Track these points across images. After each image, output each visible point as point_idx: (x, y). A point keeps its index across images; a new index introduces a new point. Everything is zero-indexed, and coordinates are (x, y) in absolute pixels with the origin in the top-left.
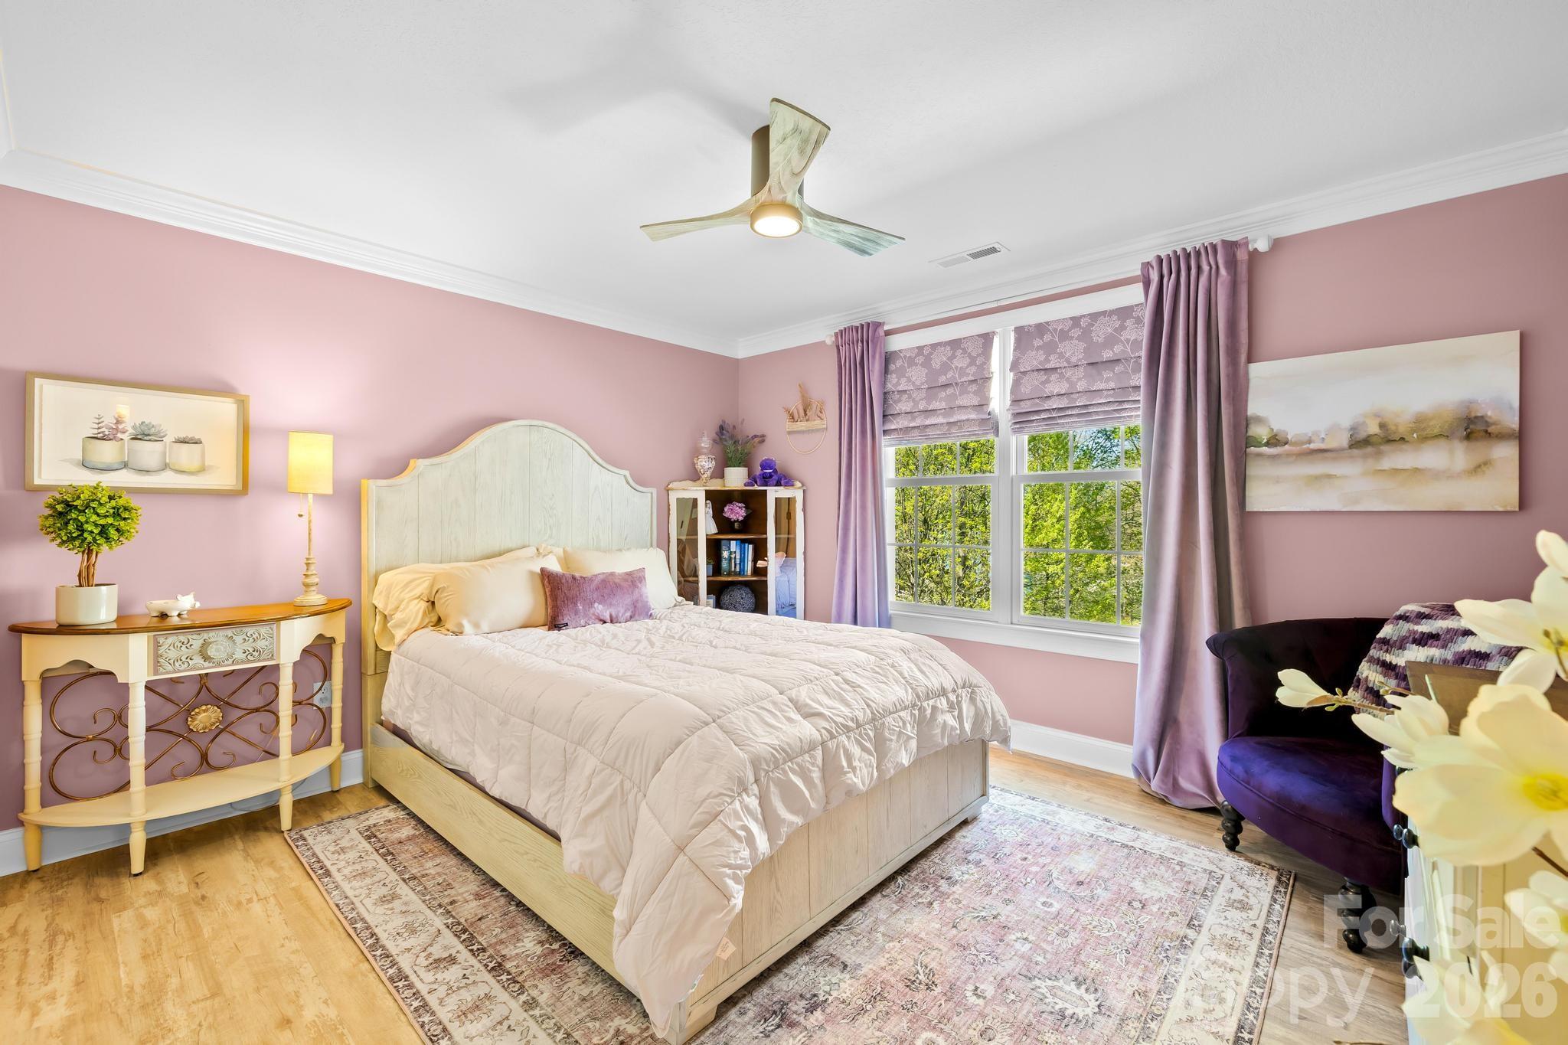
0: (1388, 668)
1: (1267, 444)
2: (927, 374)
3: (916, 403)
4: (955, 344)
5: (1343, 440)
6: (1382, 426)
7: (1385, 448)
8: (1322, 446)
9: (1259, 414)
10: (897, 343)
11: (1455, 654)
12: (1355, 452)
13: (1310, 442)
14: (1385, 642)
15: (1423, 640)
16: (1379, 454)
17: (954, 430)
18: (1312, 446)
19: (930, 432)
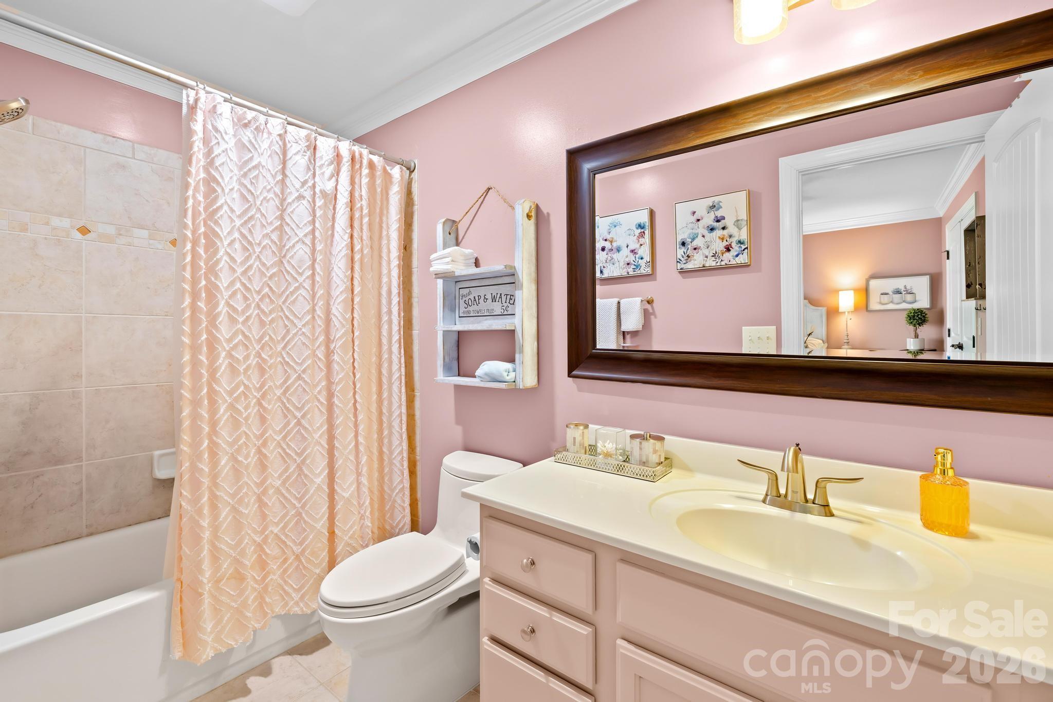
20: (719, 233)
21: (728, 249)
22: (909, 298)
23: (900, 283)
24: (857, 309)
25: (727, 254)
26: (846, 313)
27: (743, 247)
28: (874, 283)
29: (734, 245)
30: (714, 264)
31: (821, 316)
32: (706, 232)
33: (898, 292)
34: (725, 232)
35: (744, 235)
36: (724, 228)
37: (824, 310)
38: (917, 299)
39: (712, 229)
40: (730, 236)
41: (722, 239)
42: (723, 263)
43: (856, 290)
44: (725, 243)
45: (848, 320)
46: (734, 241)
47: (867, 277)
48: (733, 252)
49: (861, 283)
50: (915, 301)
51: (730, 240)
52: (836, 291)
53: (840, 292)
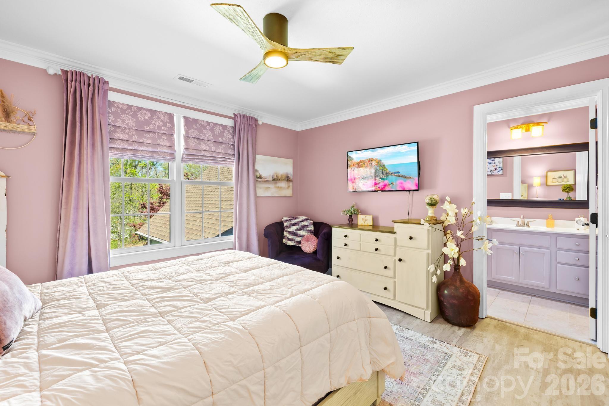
0: (289, 232)
1: (259, 178)
2: (135, 121)
3: (131, 136)
4: (153, 112)
5: (271, 179)
6: (277, 176)
7: (277, 181)
8: (268, 180)
9: (257, 169)
10: (112, 96)
11: (301, 226)
12: (273, 182)
13: (266, 178)
14: (287, 227)
15: (294, 224)
16: (276, 183)
17: (155, 155)
18: (267, 179)
19: (140, 154)
20: (492, 164)
21: (496, 169)
22: (565, 180)
23: (561, 174)
24: (541, 185)
25: (495, 171)
26: (537, 186)
27: (501, 169)
28: (549, 173)
29: (498, 168)
30: (491, 174)
31: (525, 188)
32: (488, 164)
33: (561, 177)
34: (495, 164)
35: (501, 165)
36: (494, 163)
37: (526, 185)
38: (569, 180)
39: (490, 163)
40: (497, 166)
41: (494, 166)
42: (494, 174)
43: (542, 177)
44: (495, 168)
45: (538, 189)
46: (498, 167)
47: (546, 171)
48: (497, 171)
49: (544, 173)
50: (568, 181)
51: (496, 167)
52: (532, 177)
53: (534, 177)
